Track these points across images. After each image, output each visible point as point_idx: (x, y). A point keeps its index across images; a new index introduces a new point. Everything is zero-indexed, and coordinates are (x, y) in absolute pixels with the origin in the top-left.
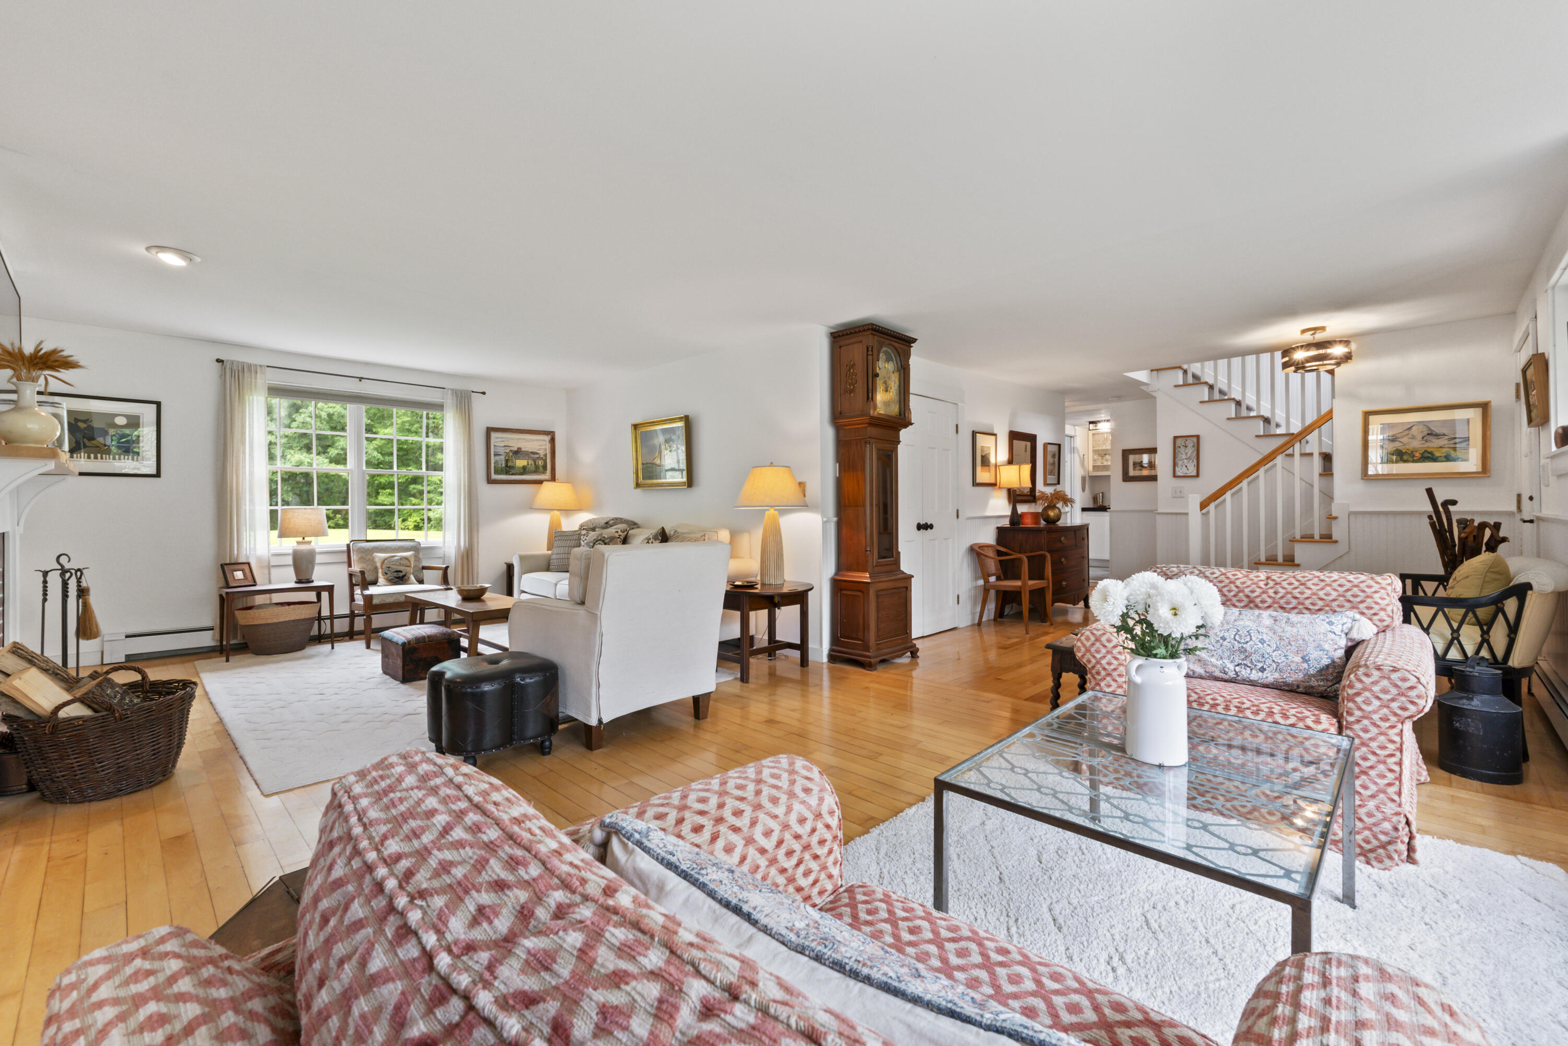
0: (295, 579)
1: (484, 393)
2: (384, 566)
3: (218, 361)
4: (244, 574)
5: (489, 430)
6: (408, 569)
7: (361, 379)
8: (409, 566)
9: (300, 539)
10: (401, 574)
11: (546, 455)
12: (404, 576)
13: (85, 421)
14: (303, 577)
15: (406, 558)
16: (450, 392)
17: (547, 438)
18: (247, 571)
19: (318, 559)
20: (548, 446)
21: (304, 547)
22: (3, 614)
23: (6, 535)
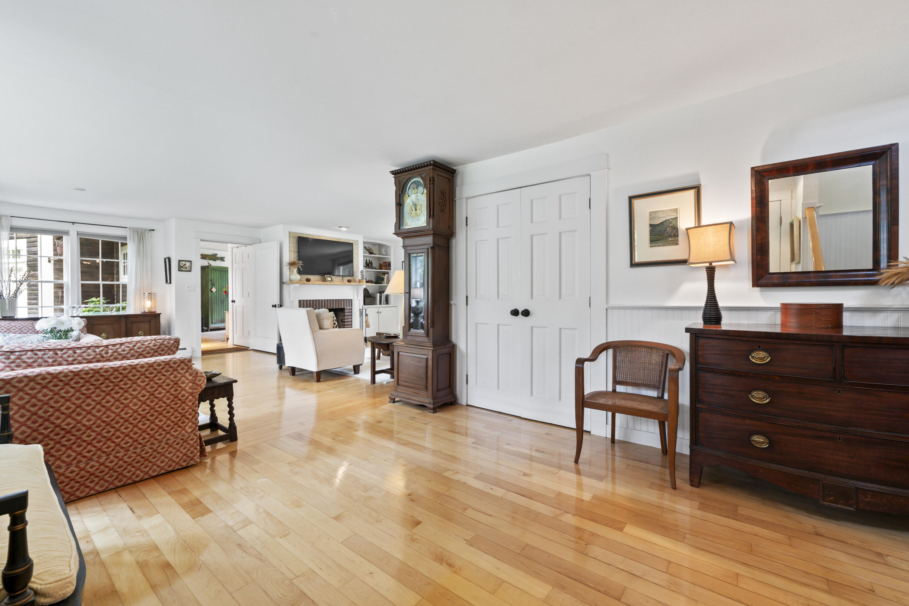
22: (352, 318)
23: (352, 300)
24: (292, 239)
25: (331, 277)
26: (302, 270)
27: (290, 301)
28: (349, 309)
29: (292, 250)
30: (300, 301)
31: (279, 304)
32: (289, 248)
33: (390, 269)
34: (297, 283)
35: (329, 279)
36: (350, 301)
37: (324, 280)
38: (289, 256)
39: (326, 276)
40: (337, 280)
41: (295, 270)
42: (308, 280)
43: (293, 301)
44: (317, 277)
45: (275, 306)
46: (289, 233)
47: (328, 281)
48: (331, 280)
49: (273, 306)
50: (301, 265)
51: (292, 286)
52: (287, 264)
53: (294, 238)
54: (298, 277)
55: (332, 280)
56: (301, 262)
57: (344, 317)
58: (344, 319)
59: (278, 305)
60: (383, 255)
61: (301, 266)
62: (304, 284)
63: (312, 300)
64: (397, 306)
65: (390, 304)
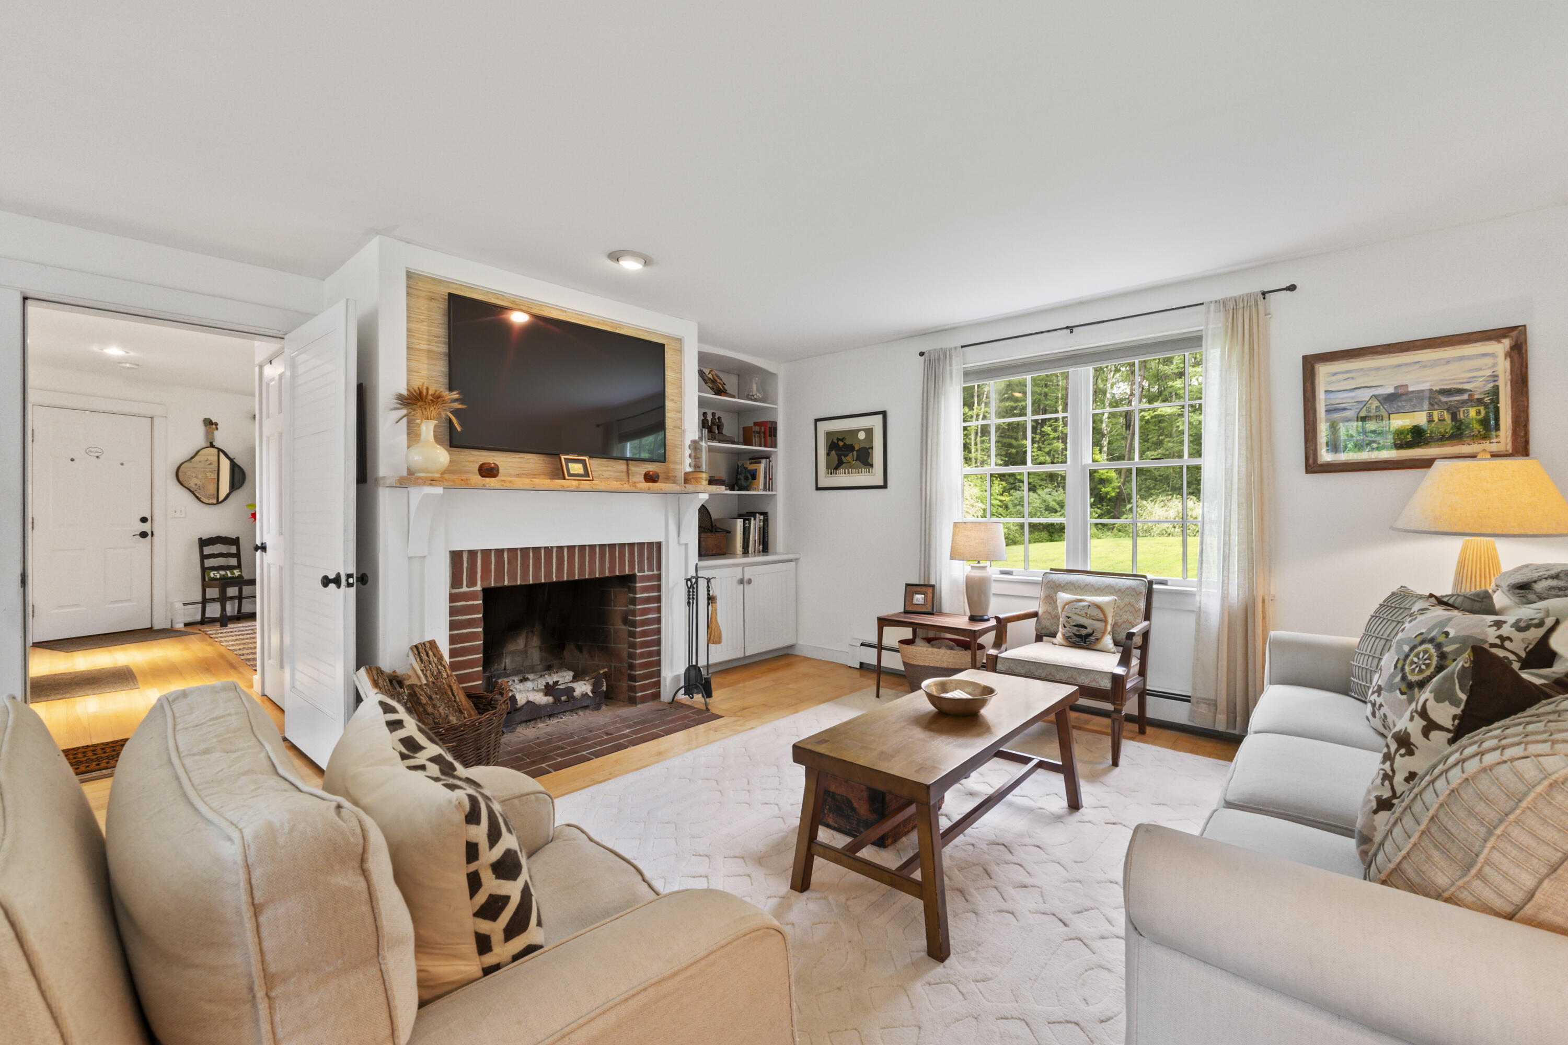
0: (969, 614)
1: (1292, 288)
2: (1064, 614)
3: (922, 354)
4: (925, 599)
5: (1310, 364)
6: (1099, 625)
7: (1071, 329)
8: (1105, 621)
9: (975, 564)
10: (1084, 632)
11: (1495, 392)
12: (1090, 635)
13: (842, 440)
14: (978, 613)
15: (1098, 607)
16: (1212, 307)
17: (1500, 348)
18: (930, 595)
19: (995, 588)
20: (1503, 367)
21: (977, 574)
22: (659, 610)
23: (659, 544)
24: (422, 304)
25: (583, 462)
26: (459, 429)
27: (410, 558)
28: (648, 578)
29: (424, 346)
30: (456, 557)
31: (352, 570)
32: (408, 336)
33: (774, 445)
34: (432, 482)
35: (576, 468)
36: (654, 550)
37: (559, 473)
38: (409, 371)
39: (563, 457)
40: (606, 474)
41: (428, 429)
42: (488, 471)
43: (424, 557)
44: (532, 462)
45: (337, 581)
46: (410, 275)
47: (570, 475)
48: (582, 472)
49: (326, 581)
50: (457, 405)
51: (417, 494)
52: (393, 403)
53: (431, 299)
54: (442, 456)
55: (587, 474)
56: (455, 395)
57: (632, 607)
58: (634, 613)
59: (349, 576)
60: (755, 400)
61: (455, 412)
62: (466, 485)
63: (509, 550)
64: (797, 560)
65: (775, 553)
